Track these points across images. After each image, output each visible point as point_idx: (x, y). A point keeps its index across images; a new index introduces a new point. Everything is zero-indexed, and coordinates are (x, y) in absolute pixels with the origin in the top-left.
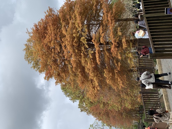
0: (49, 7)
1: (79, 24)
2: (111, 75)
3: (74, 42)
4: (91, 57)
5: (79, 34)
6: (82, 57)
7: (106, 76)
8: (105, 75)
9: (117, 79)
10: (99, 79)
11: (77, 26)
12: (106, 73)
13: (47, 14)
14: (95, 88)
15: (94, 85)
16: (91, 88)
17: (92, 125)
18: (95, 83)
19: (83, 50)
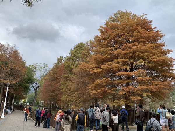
0: (164, 35)
2: (104, 84)
3: (140, 53)
5: (147, 58)
6: (124, 60)
7: (103, 80)
8: (104, 78)
9: (99, 89)
11: (154, 57)
12: (105, 80)
13: (160, 33)
14: (91, 70)
15: (93, 69)
16: (91, 66)
17: (47, 66)
18: (96, 69)
19: (130, 61)
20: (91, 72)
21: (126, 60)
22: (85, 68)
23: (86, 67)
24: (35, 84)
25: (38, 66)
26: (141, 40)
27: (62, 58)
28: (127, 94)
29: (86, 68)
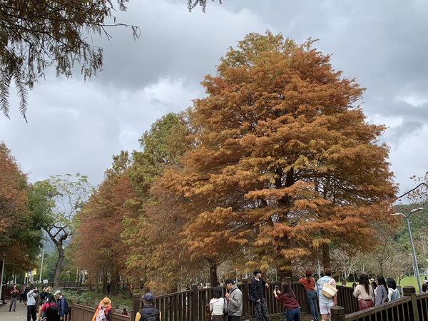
0: (364, 89)
1: (336, 152)
2: (219, 222)
3: (298, 142)
4: (261, 179)
5: (316, 151)
6: (263, 159)
7: (215, 211)
8: (218, 208)
10: (209, 195)
11: (333, 147)
12: (222, 211)
13: (351, 85)
14: (187, 187)
15: (193, 185)
16: (187, 178)
17: (86, 181)
18: (199, 186)
19: (277, 161)
20: (187, 194)
21: (267, 161)
22: (172, 183)
23: (175, 181)
24: (57, 230)
25: (61, 182)
26: (302, 107)
27: (124, 154)
28: (274, 243)
29: (174, 185)
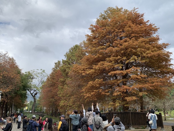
1: (149, 54)
2: (97, 85)
3: (132, 49)
5: (140, 54)
6: (116, 58)
8: (97, 80)
13: (153, 26)
16: (83, 67)
17: (44, 72)
18: (88, 71)
20: (83, 74)
26: (133, 35)
29: (78, 70)
